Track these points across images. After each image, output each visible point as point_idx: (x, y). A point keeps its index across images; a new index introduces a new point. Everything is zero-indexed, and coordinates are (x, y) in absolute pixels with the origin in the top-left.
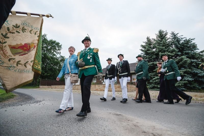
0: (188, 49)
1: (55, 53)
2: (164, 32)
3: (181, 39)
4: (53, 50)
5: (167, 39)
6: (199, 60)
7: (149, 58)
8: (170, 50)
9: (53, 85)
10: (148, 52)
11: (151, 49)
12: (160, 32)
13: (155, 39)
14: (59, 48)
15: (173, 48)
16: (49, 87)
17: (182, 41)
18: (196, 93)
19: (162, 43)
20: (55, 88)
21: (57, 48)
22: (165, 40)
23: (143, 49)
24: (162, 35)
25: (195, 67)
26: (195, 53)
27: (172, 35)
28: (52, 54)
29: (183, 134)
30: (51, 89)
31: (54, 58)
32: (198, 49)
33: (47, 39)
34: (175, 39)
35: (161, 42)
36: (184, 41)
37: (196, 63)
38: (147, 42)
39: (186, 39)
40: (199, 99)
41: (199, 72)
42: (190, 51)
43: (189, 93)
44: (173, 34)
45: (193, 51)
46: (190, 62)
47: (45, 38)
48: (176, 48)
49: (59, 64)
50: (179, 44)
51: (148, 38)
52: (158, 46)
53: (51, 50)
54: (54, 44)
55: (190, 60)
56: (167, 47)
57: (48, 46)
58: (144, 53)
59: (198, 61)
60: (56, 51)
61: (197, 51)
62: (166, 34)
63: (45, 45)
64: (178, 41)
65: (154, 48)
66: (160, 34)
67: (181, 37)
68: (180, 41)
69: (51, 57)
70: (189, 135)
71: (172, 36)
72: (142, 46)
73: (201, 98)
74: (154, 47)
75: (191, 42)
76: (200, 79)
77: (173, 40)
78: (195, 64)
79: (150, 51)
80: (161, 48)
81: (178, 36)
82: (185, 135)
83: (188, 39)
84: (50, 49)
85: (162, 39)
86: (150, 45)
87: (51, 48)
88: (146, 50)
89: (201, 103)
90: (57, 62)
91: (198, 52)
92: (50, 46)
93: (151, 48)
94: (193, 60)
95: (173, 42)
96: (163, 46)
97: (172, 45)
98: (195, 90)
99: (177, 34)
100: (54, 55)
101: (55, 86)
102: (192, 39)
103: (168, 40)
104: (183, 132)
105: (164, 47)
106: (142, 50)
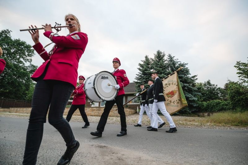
0: (182, 73)
1: (22, 59)
2: (162, 53)
3: (177, 62)
4: (19, 55)
5: (164, 60)
6: (191, 85)
7: (147, 79)
8: (166, 72)
9: (12, 107)
10: (145, 72)
11: (148, 69)
12: (159, 53)
13: (153, 59)
14: (30, 54)
15: (169, 70)
16: (6, 109)
17: (177, 65)
18: (187, 117)
19: (159, 64)
20: (16, 112)
21: (27, 53)
22: (163, 61)
23: (141, 68)
24: (159, 56)
25: (187, 91)
26: (188, 78)
27: (168, 57)
28: (17, 61)
29: (167, 164)
30: (9, 113)
31: (20, 66)
32: (190, 74)
33: (10, 38)
34: (171, 62)
35: (158, 62)
36: (179, 64)
37: (188, 87)
38: (145, 61)
39: (181, 63)
40: (188, 123)
41: (190, 96)
42: (183, 76)
43: (181, 117)
44: (170, 56)
45: (186, 76)
46: (183, 86)
47: (8, 35)
48: (172, 71)
49: (27, 76)
50: (174, 67)
51: (146, 57)
52: (155, 66)
53: (15, 55)
54: (22, 47)
55: (183, 84)
56: (164, 69)
57: (11, 49)
58: (142, 73)
59: (189, 86)
60: (24, 57)
61: (189, 75)
62: (164, 56)
63: (6, 47)
64: (174, 64)
65: (151, 69)
66: (158, 55)
67: (177, 60)
68: (175, 64)
69: (15, 65)
70: (173, 163)
71: (169, 59)
72: (140, 65)
73: (190, 123)
74: (151, 67)
75: (185, 66)
76: (190, 103)
77: (170, 62)
78: (187, 89)
79: (148, 71)
80: (158, 69)
81: (174, 59)
82: (169, 164)
83: (182, 63)
84: (13, 53)
85: (160, 60)
86: (148, 64)
87: (17, 52)
88: (144, 69)
89: (190, 128)
90: (24, 73)
91: (190, 77)
92: (15, 49)
93: (148, 67)
94: (185, 85)
95: (170, 64)
96: (160, 67)
97: (168, 67)
98: (186, 115)
99: (173, 57)
100: (21, 62)
101: (16, 109)
102: (185, 64)
103: (165, 62)
104: (167, 161)
105: (161, 69)
106: (139, 69)
